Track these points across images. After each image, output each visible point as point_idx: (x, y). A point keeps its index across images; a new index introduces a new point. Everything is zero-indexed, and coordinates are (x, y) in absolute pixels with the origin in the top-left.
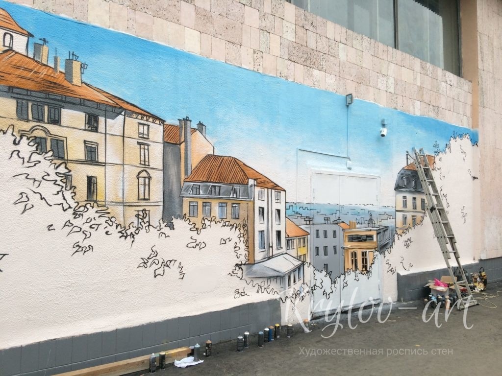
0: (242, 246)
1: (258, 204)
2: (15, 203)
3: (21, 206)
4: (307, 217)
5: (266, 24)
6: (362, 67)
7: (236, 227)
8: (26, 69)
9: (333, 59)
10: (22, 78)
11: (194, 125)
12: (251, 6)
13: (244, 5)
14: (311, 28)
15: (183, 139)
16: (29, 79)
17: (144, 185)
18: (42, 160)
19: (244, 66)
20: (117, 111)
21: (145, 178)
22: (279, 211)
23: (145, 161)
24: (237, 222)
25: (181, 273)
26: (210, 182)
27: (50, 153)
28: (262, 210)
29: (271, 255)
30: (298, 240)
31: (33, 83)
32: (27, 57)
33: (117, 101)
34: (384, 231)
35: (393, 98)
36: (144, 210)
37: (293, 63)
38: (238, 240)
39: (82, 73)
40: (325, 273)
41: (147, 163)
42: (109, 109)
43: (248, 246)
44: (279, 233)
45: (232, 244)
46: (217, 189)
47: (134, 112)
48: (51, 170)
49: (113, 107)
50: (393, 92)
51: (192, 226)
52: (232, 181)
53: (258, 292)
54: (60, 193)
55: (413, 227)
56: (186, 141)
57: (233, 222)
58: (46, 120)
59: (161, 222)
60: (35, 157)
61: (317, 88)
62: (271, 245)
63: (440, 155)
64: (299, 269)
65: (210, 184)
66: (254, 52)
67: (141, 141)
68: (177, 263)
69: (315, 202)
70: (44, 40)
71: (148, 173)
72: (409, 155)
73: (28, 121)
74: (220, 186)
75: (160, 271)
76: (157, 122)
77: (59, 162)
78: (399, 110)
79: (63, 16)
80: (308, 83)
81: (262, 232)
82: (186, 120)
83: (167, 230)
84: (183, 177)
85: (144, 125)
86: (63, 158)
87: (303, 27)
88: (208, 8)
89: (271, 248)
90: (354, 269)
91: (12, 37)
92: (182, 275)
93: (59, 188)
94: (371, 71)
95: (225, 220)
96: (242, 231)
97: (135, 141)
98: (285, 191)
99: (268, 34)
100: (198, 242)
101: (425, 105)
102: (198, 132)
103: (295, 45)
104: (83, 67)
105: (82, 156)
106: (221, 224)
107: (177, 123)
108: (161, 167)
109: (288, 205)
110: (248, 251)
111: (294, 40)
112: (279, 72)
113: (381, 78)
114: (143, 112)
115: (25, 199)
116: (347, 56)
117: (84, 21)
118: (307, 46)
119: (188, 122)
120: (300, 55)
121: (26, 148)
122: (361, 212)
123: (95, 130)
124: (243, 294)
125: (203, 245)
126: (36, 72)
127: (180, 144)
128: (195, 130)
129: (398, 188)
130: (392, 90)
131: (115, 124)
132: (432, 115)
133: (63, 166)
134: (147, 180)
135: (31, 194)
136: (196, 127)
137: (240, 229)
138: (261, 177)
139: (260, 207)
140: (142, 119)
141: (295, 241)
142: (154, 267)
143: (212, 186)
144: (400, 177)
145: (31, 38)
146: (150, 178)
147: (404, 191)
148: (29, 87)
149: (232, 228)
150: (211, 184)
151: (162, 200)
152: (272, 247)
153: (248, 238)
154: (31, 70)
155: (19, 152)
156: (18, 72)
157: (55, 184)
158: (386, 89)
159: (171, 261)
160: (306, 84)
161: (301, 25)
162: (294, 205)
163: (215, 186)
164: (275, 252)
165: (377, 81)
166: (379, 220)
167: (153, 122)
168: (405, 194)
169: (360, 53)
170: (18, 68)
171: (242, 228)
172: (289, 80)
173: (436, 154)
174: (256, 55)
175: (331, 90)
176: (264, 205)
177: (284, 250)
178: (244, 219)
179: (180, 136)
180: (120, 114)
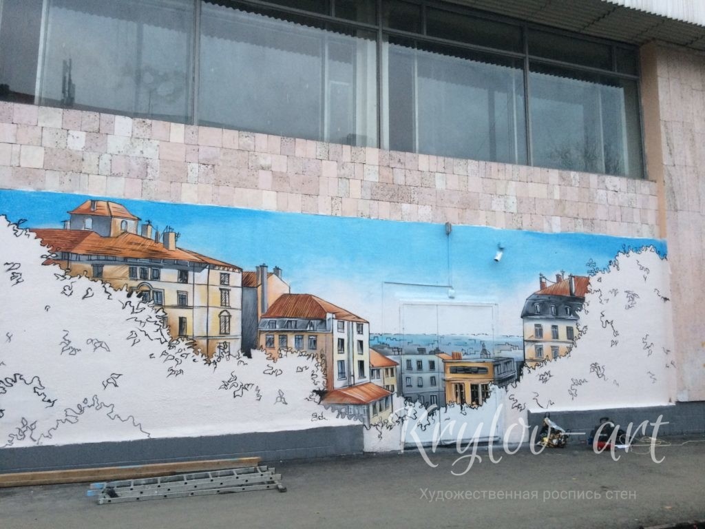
0: (320, 374)
1: (337, 335)
2: (128, 339)
3: (132, 341)
4: (395, 348)
5: (346, 172)
6: (468, 192)
7: (313, 357)
8: (136, 244)
9: (426, 190)
10: (133, 250)
11: (271, 270)
12: (329, 160)
13: (321, 160)
14: (399, 165)
15: (259, 283)
16: (139, 250)
17: (225, 322)
18: (147, 307)
19: (321, 213)
20: (203, 265)
21: (225, 316)
22: (361, 343)
23: (225, 303)
24: (315, 352)
25: (258, 395)
26: (286, 317)
27: (152, 302)
28: (341, 342)
29: (352, 383)
30: (384, 371)
31: (141, 253)
32: (137, 235)
33: (202, 258)
34: (506, 363)
35: (516, 218)
36: (225, 342)
37: (376, 202)
38: (315, 369)
39: (176, 241)
40: (420, 404)
41: (227, 305)
42: (196, 265)
43: (326, 375)
44: (361, 364)
45: (309, 372)
46: (293, 324)
47: (216, 265)
48: (153, 314)
49: (199, 263)
50: (515, 211)
51: (269, 356)
52: (309, 316)
53: (337, 417)
54: (159, 331)
55: (553, 360)
56: (262, 284)
57: (309, 352)
58: (149, 278)
59: (240, 352)
60: (142, 305)
61: (407, 221)
62: (352, 374)
63: (599, 275)
64: (387, 398)
65: (285, 319)
66: (332, 199)
67: (223, 287)
68: (254, 387)
69: (406, 332)
70: (149, 221)
71: (228, 313)
72: (544, 277)
73: (137, 280)
74: (296, 321)
75: (239, 393)
76: (237, 271)
77: (158, 308)
78: (525, 230)
79: (163, 201)
80: (397, 217)
81: (342, 362)
82: (263, 266)
83: (245, 359)
84: (260, 314)
85: (225, 274)
86: (161, 305)
87: (389, 166)
88: (284, 171)
89: (352, 378)
90: (459, 401)
91: (127, 223)
92: (259, 397)
93: (158, 327)
94: (481, 194)
95: (302, 351)
96: (320, 360)
97: (218, 288)
98: (368, 323)
99: (347, 181)
100: (274, 369)
101: (569, 220)
102: (274, 275)
103: (378, 184)
104: (177, 236)
105: (175, 302)
106: (298, 354)
107: (254, 270)
108: (239, 307)
109: (372, 337)
110: (327, 379)
111: (377, 181)
112: (360, 212)
113: (496, 199)
114: (223, 264)
115: (134, 335)
116: (446, 184)
117: (178, 202)
118: (393, 184)
119: (265, 268)
120: (385, 193)
121: (135, 299)
122: (469, 342)
123: (185, 281)
124: (321, 418)
125: (279, 372)
126: (143, 245)
127: (257, 287)
128: (271, 274)
129: (526, 315)
130: (514, 209)
131: (201, 277)
132: (581, 229)
133: (161, 311)
134: (227, 318)
135: (138, 332)
136: (272, 271)
137: (317, 359)
138: (341, 310)
139: (339, 339)
140: (223, 270)
141: (381, 371)
142: (234, 389)
143: (288, 321)
144: (529, 303)
145: (139, 222)
146: (230, 316)
147: (537, 319)
148: (138, 256)
149: (309, 357)
150: (287, 319)
151: (240, 334)
152: (353, 376)
153: (326, 367)
154: (139, 244)
155: (130, 302)
156: (131, 247)
157: (155, 324)
158: (504, 210)
159: (248, 385)
160: (393, 219)
161: (385, 165)
162: (379, 336)
163: (291, 321)
164: (357, 381)
165: (491, 203)
166: (496, 352)
167: (233, 271)
168: (538, 322)
169: (465, 179)
170: (131, 243)
171: (319, 357)
172: (372, 218)
173: (592, 274)
174: (333, 202)
175: (425, 221)
176: (344, 336)
177: (367, 379)
178: (322, 350)
179: (257, 280)
180: (205, 267)
